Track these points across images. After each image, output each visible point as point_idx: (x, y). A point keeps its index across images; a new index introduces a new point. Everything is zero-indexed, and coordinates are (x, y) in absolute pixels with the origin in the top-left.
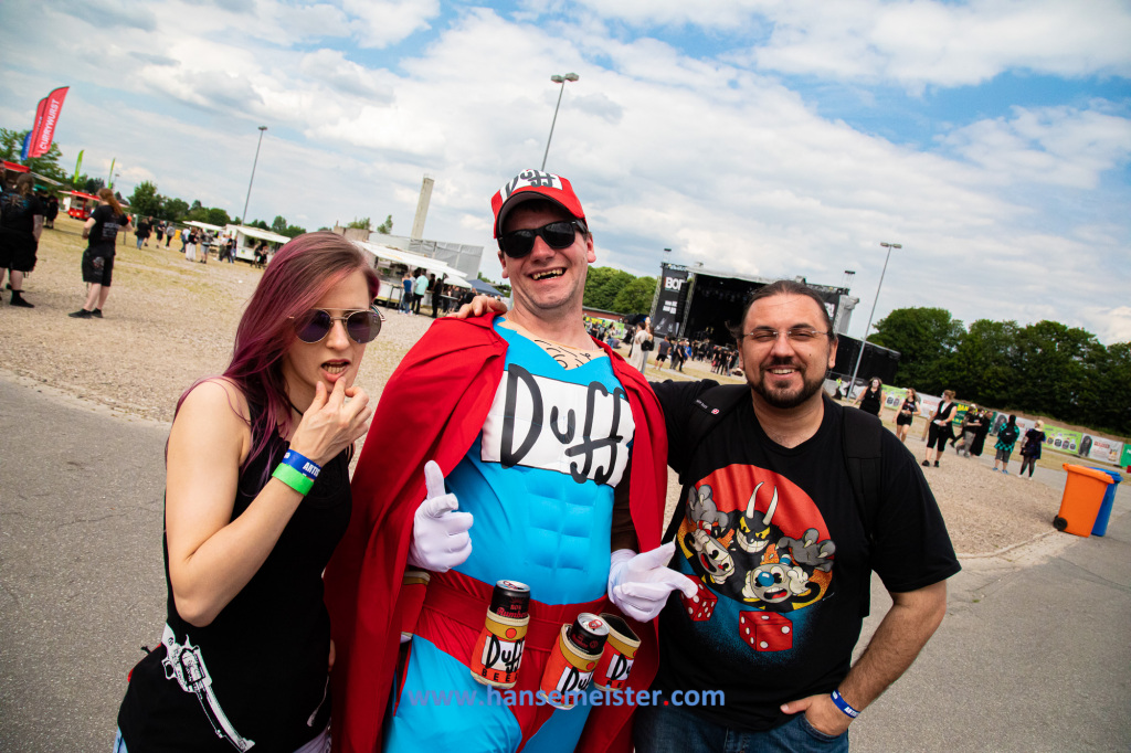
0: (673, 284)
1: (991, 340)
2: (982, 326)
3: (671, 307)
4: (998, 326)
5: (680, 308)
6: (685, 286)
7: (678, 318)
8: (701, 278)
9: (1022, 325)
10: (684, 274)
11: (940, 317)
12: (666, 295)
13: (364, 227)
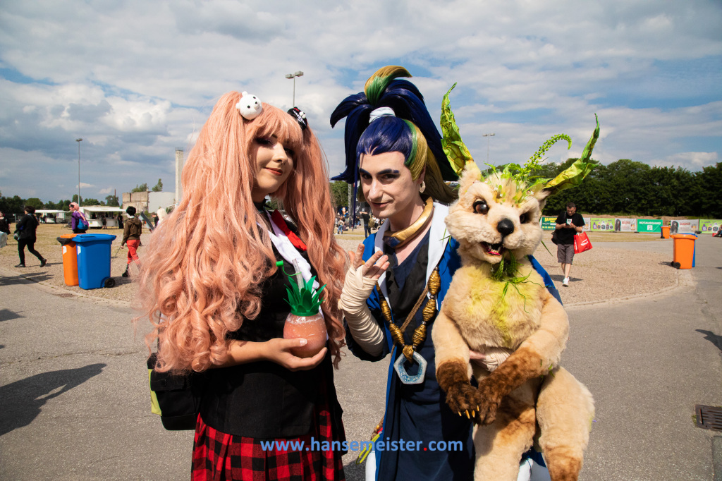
9: (558, 163)
13: (143, 189)
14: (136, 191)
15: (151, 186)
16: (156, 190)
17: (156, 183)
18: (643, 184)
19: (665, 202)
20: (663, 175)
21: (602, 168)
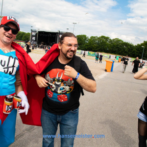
0: (34, 34)
1: (94, 40)
2: (92, 37)
3: (34, 38)
4: (95, 37)
5: (36, 38)
6: (36, 34)
7: (36, 40)
8: (39, 32)
9: (98, 37)
10: (36, 31)
11: (85, 36)
12: (33, 36)
18: (121, 46)
19: (126, 52)
20: (126, 44)
21: (111, 40)
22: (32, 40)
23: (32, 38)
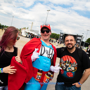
6: (63, 35)
13: (25, 28)
14: (24, 28)
15: (26, 28)
16: (27, 29)
17: (27, 28)
22: (60, 39)
23: (60, 37)
